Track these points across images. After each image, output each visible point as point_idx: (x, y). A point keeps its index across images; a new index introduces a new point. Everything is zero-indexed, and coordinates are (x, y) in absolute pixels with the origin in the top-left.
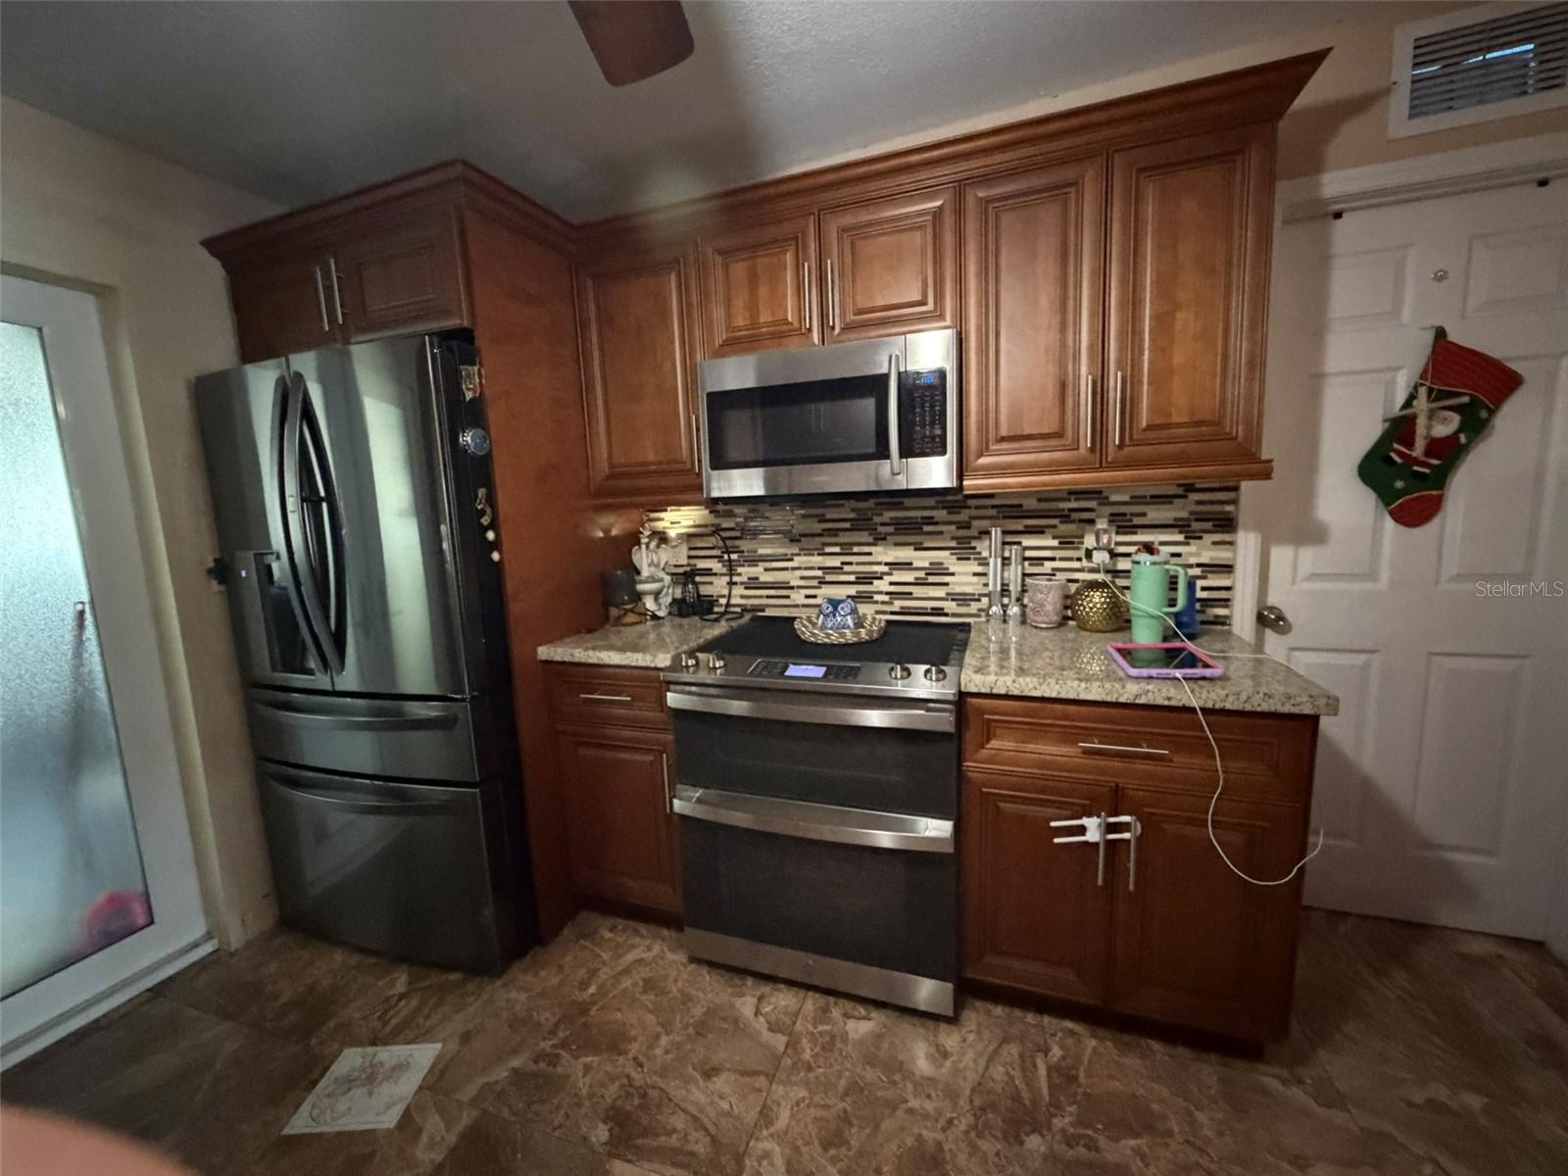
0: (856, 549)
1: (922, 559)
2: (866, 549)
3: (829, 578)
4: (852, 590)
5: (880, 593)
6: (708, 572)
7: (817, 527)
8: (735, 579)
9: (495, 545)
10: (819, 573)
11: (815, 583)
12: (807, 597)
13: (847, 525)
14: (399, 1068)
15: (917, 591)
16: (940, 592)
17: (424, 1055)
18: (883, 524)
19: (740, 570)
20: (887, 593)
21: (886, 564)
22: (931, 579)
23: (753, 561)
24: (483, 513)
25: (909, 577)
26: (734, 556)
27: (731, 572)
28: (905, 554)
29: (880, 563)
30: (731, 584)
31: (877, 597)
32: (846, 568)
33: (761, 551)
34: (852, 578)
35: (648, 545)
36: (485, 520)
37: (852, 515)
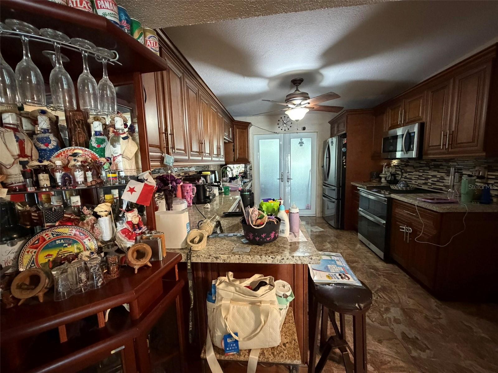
0: (426, 171)
1: (439, 175)
2: (427, 171)
3: (420, 178)
4: (424, 182)
5: (429, 183)
6: (398, 174)
7: (419, 165)
8: (403, 176)
9: (345, 165)
10: (418, 176)
11: (417, 179)
12: (415, 182)
13: (424, 165)
14: (319, 229)
15: (437, 183)
16: (442, 184)
17: (322, 230)
18: (432, 165)
19: (404, 174)
20: (431, 183)
21: (431, 176)
22: (441, 181)
23: (406, 172)
24: (344, 160)
25: (436, 180)
26: (403, 171)
27: (402, 175)
28: (435, 173)
29: (429, 175)
30: (402, 177)
31: (428, 184)
32: (423, 176)
33: (408, 170)
34: (424, 178)
35: (385, 167)
36: (344, 161)
37: (426, 163)
